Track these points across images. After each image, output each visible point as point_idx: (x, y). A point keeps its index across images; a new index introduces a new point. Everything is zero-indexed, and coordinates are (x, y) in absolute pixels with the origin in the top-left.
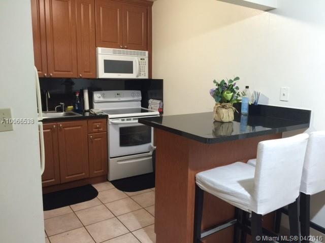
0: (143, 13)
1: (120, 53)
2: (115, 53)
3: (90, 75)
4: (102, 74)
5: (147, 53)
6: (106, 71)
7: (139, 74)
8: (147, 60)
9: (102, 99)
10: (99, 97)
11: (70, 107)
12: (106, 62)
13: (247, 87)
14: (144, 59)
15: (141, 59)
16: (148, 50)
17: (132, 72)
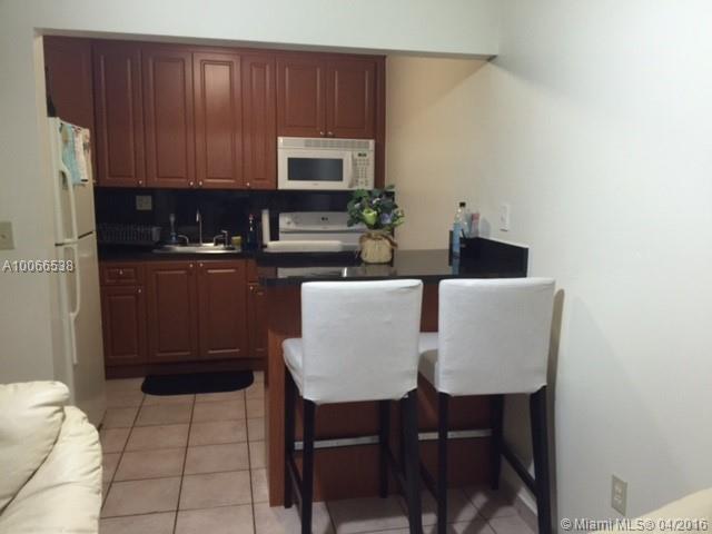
0: (367, 73)
1: (317, 145)
2: (307, 145)
3: (266, 185)
4: (285, 183)
5: (372, 143)
6: (291, 177)
7: (354, 181)
8: (371, 156)
9: (293, 227)
10: (289, 223)
11: (237, 239)
12: (292, 162)
13: (463, 205)
14: (365, 155)
15: (360, 155)
16: (374, 137)
17: (340, 179)
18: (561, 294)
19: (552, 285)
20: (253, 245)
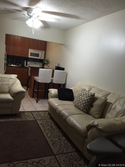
2: (34, 51)
3: (26, 56)
4: (29, 56)
5: (44, 52)
6: (31, 56)
7: (41, 58)
8: (44, 54)
10: (29, 63)
11: (20, 65)
12: (31, 53)
15: (42, 53)
16: (44, 51)
17: (39, 57)
18: (67, 73)
19: (66, 72)
20: (23, 66)
